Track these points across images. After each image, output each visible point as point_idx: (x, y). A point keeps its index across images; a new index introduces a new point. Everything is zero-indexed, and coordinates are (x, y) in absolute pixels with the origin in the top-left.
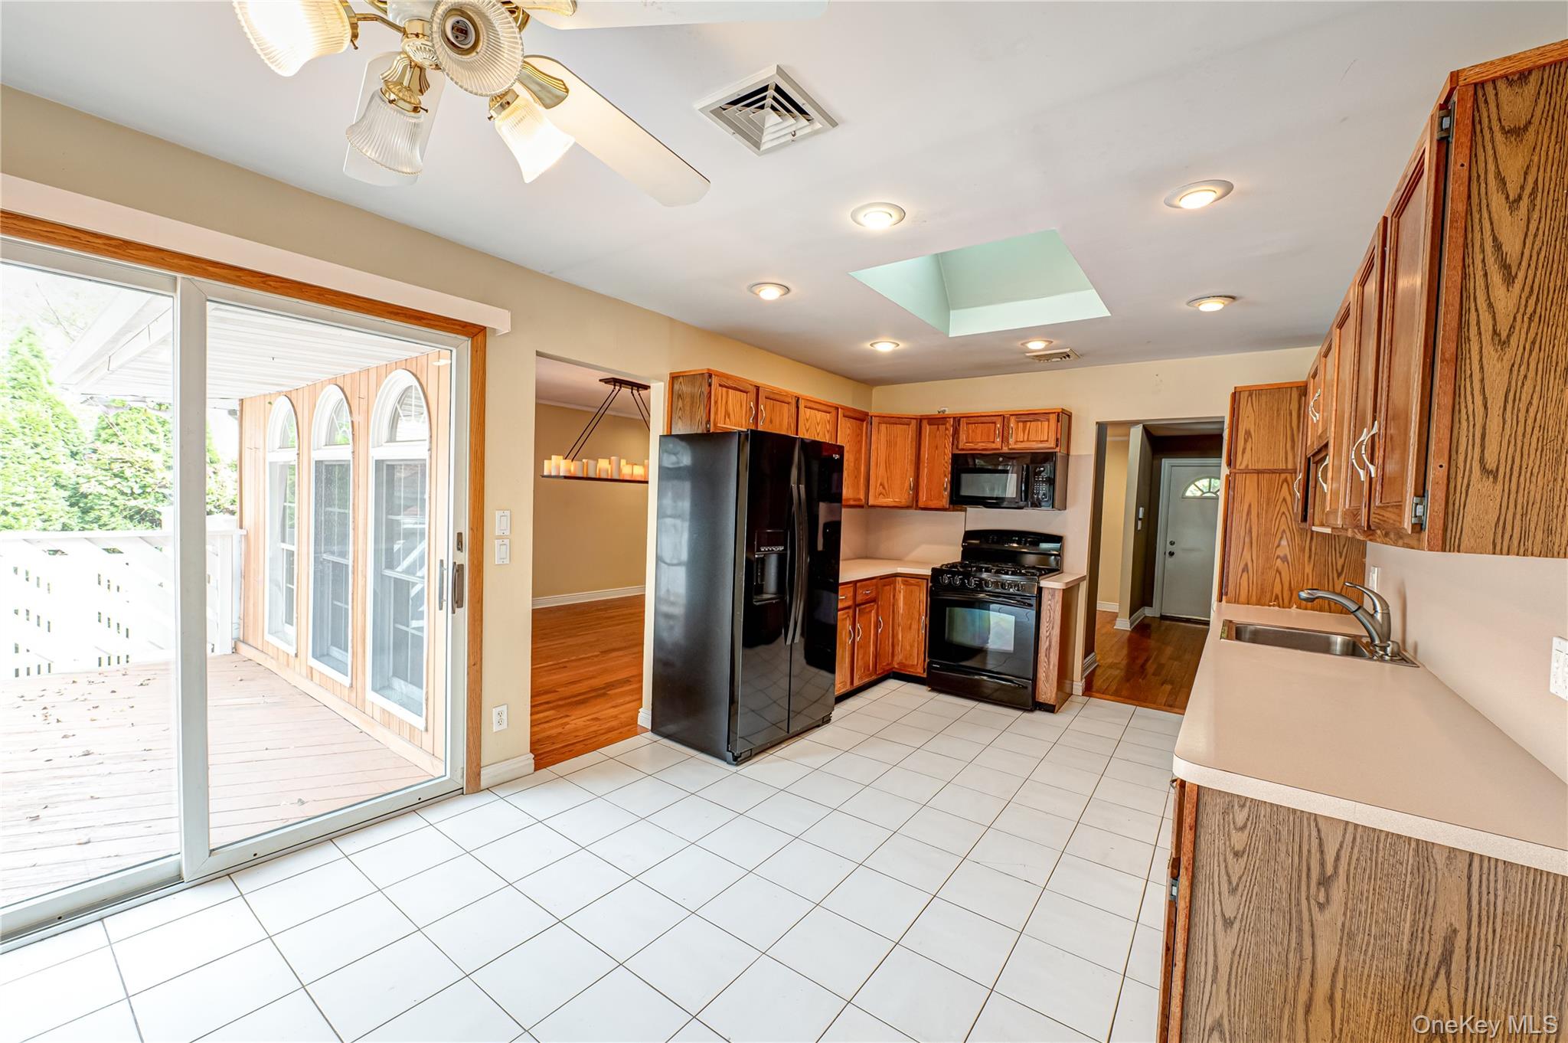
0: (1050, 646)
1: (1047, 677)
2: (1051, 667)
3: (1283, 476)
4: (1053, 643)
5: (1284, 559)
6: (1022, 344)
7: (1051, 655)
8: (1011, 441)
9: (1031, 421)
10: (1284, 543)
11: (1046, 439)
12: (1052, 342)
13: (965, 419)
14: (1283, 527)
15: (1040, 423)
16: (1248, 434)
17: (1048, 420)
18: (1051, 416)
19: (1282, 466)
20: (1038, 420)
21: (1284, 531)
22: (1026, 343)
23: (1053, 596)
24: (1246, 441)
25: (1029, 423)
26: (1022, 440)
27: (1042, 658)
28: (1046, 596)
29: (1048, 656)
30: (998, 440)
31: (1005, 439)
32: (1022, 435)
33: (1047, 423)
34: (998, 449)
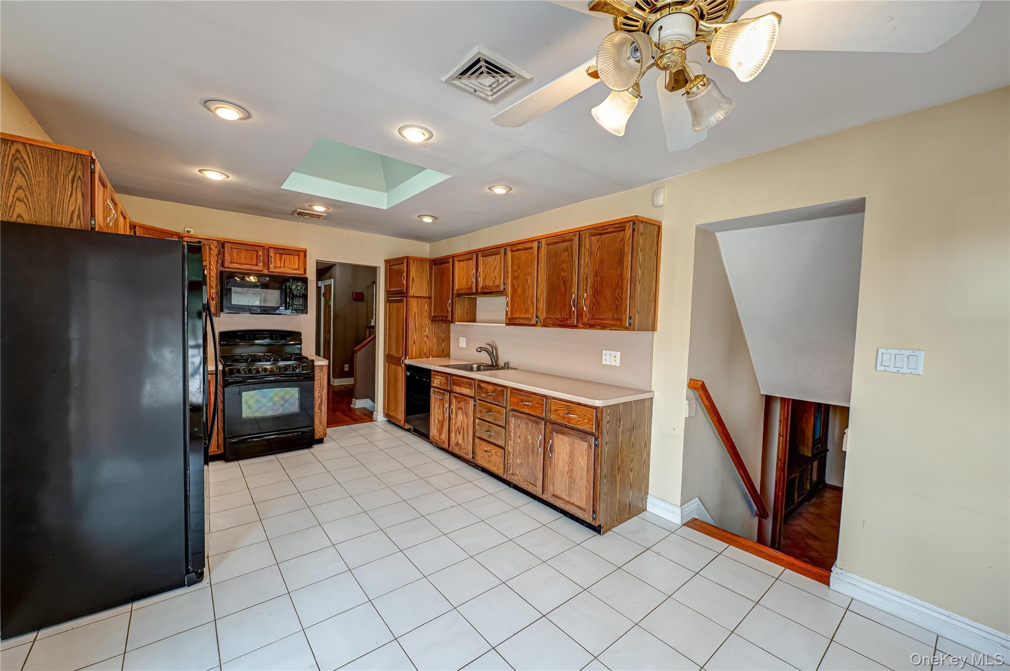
0: (321, 402)
1: (320, 421)
2: (323, 414)
3: (426, 299)
4: (323, 399)
5: (427, 337)
6: (309, 206)
7: (322, 407)
8: (272, 266)
9: (286, 254)
10: (427, 329)
11: (297, 267)
12: (329, 209)
13: (229, 244)
14: (426, 322)
15: (292, 256)
16: (413, 279)
17: (298, 255)
18: (301, 253)
19: (425, 296)
20: (291, 254)
21: (426, 324)
22: (313, 205)
23: (322, 370)
24: (413, 282)
25: (284, 256)
26: (279, 266)
27: (317, 411)
28: (317, 371)
29: (320, 408)
30: (261, 264)
31: (267, 264)
32: (279, 262)
33: (297, 257)
34: (261, 271)
